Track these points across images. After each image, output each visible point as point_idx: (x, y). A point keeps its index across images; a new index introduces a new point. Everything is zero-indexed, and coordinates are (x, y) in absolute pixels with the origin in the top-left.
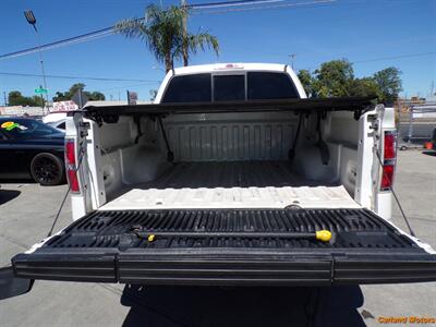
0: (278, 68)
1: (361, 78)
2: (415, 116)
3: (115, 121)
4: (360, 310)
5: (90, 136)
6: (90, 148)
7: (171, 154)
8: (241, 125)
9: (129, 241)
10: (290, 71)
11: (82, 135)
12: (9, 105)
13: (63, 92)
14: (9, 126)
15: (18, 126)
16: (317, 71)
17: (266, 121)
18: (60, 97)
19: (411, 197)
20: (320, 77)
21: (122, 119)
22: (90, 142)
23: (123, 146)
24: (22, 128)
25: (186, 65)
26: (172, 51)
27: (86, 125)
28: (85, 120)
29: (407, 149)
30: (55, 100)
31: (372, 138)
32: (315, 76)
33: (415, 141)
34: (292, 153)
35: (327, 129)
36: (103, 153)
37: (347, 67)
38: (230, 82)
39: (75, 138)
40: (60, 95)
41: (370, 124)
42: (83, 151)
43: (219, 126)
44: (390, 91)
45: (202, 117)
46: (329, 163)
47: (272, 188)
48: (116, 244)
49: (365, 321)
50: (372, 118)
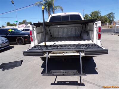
0: (77, 13)
1: (103, 16)
2: (117, 25)
3: (39, 27)
4: (95, 68)
5: (35, 30)
6: (35, 32)
7: (51, 36)
8: (68, 28)
9: (45, 49)
10: (80, 14)
11: (33, 29)
12: (7, 26)
13: (21, 22)
14: (10, 30)
15: (12, 30)
16: (90, 14)
17: (74, 27)
18: (20, 24)
19: (112, 46)
20: (91, 16)
21: (41, 26)
22: (35, 31)
23: (41, 33)
24: (14, 31)
25: (54, 13)
26: (50, 10)
27: (34, 27)
28: (34, 26)
29: (114, 35)
30: (19, 24)
31: (96, 28)
32: (90, 15)
33: (117, 33)
34: (81, 34)
35: (88, 28)
36: (37, 34)
37: (99, 13)
38: (65, 17)
39: (32, 30)
40: (20, 23)
41: (96, 25)
42: (33, 33)
43: (63, 28)
44: (112, 19)
45: (59, 26)
46: (89, 35)
47: (75, 41)
48: (43, 49)
49: (96, 70)
50: (96, 24)
